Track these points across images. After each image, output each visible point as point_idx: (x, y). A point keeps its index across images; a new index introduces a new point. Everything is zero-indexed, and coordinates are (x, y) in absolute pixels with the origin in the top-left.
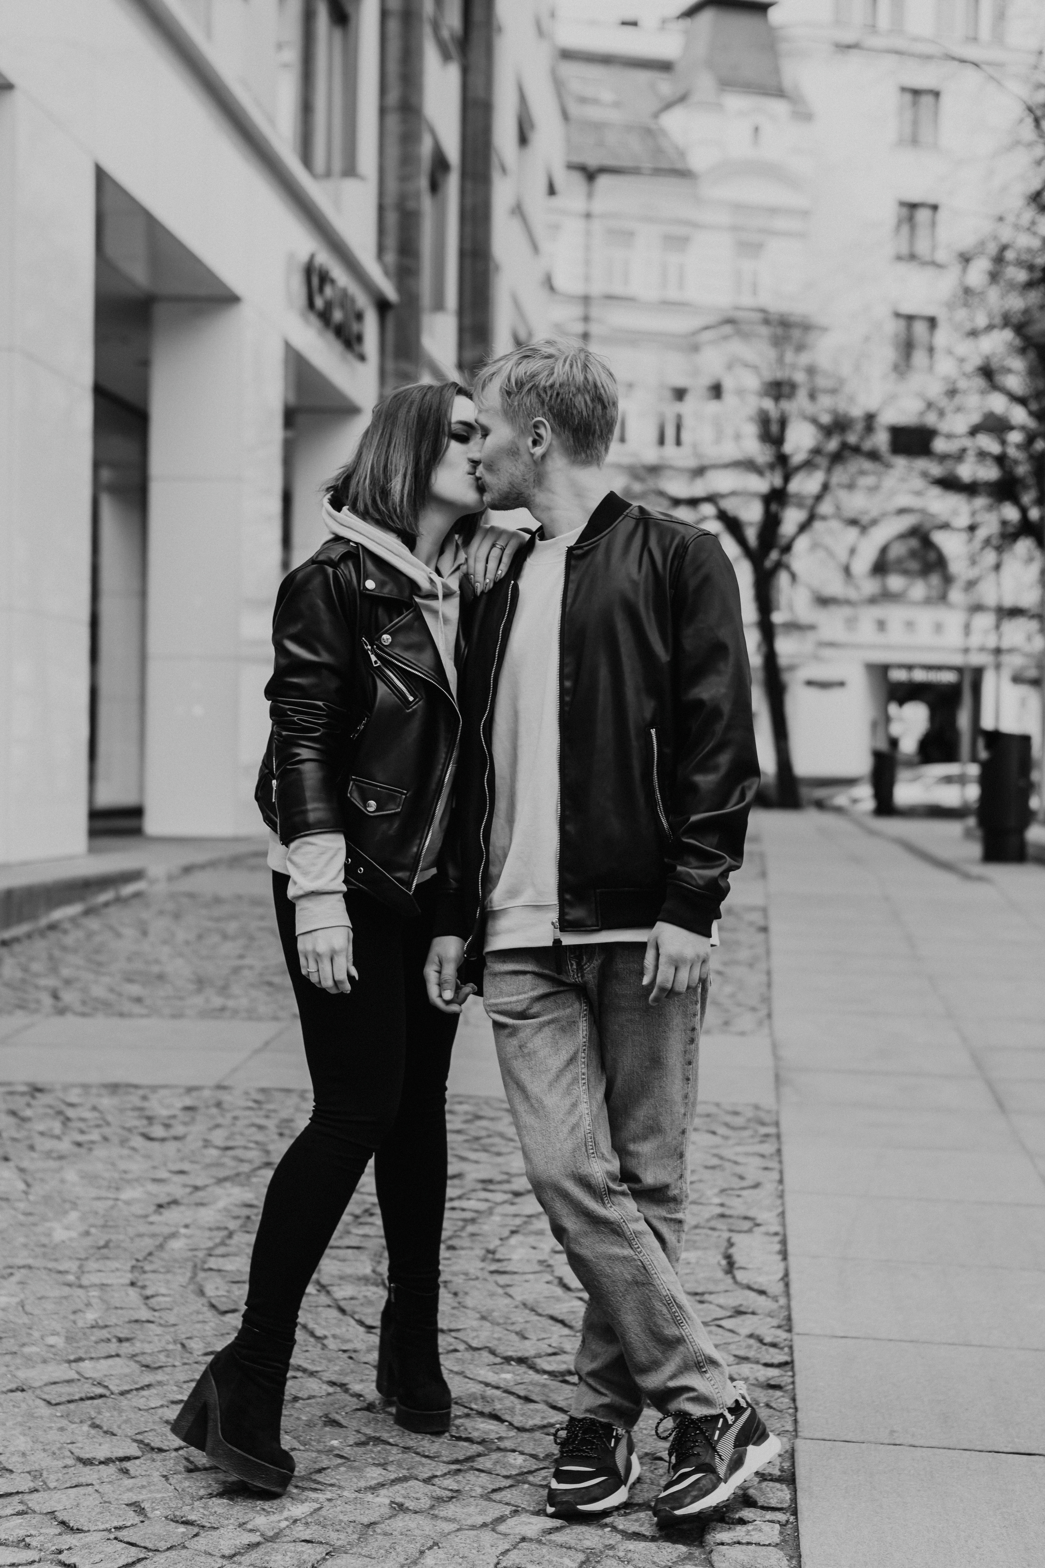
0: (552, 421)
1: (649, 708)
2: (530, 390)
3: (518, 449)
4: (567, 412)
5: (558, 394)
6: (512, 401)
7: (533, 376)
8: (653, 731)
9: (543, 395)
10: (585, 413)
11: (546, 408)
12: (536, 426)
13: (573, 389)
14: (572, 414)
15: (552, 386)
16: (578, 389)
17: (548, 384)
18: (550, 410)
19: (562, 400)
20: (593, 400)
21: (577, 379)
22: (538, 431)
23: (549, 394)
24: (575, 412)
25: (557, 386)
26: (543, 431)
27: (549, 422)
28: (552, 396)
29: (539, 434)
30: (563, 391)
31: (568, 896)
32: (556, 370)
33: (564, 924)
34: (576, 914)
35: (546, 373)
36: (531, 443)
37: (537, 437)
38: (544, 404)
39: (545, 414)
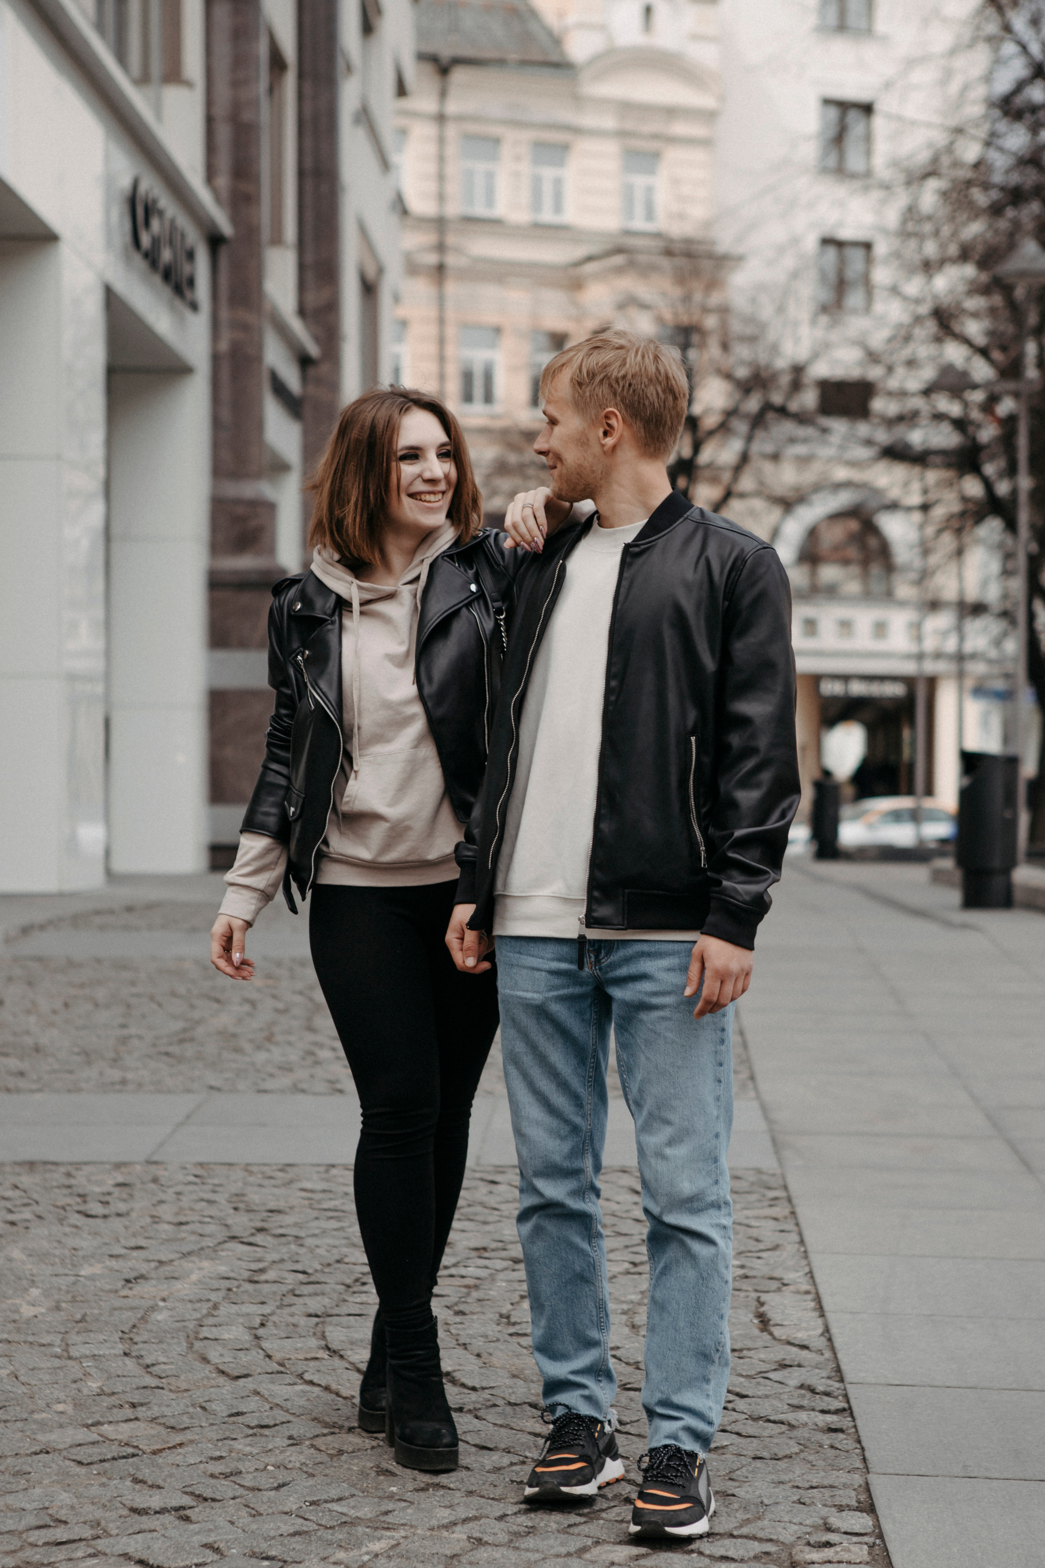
0: (623, 411)
1: (692, 715)
2: (602, 381)
3: (588, 440)
4: (639, 402)
5: (630, 385)
6: (584, 392)
7: (605, 366)
8: (693, 739)
9: (615, 386)
10: (656, 405)
11: (618, 398)
12: (607, 417)
13: (645, 380)
14: (644, 405)
15: (624, 377)
16: (650, 380)
17: (620, 374)
18: (622, 401)
19: (634, 391)
20: (664, 391)
21: (650, 371)
22: (610, 422)
23: (621, 385)
24: (647, 403)
25: (629, 376)
26: (613, 422)
27: (620, 412)
28: (623, 387)
29: (609, 425)
30: (634, 382)
31: (596, 894)
32: (628, 360)
33: (591, 921)
34: (603, 911)
35: (618, 364)
36: (601, 434)
37: (608, 428)
38: (615, 394)
39: (617, 404)
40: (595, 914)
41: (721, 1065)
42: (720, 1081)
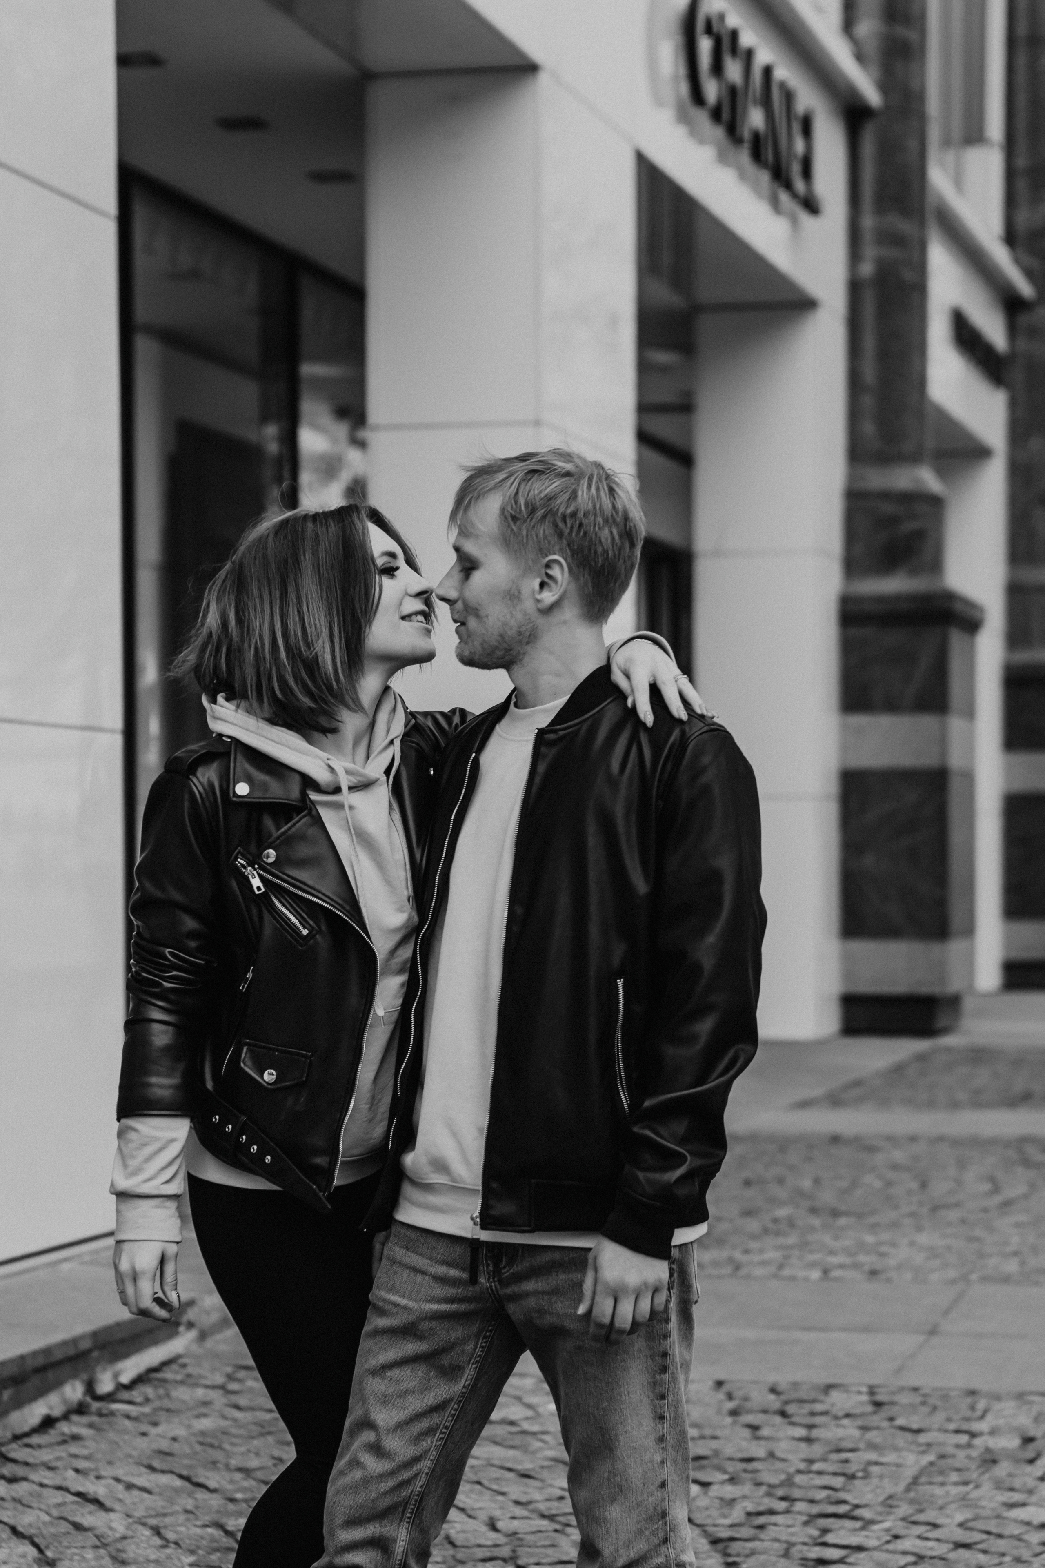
0: (570, 560)
1: (619, 951)
2: (544, 517)
3: (519, 592)
4: (590, 550)
5: (581, 525)
6: (520, 529)
7: (550, 499)
8: (620, 983)
9: (561, 525)
10: (610, 553)
11: (565, 542)
12: (548, 566)
13: (600, 520)
14: (596, 552)
15: (574, 515)
16: (606, 521)
17: (569, 511)
18: (569, 545)
19: (585, 533)
20: (621, 536)
21: (605, 507)
22: (550, 572)
23: (569, 525)
24: (600, 550)
25: (580, 515)
26: (556, 572)
27: (566, 560)
28: (572, 527)
29: (549, 576)
30: (585, 521)
31: (494, 1185)
32: (580, 493)
33: (487, 1220)
34: (503, 1208)
35: (566, 496)
36: (537, 587)
37: (547, 580)
38: (560, 535)
39: (561, 550)
40: (492, 1212)
41: (663, 1397)
42: (662, 1418)
